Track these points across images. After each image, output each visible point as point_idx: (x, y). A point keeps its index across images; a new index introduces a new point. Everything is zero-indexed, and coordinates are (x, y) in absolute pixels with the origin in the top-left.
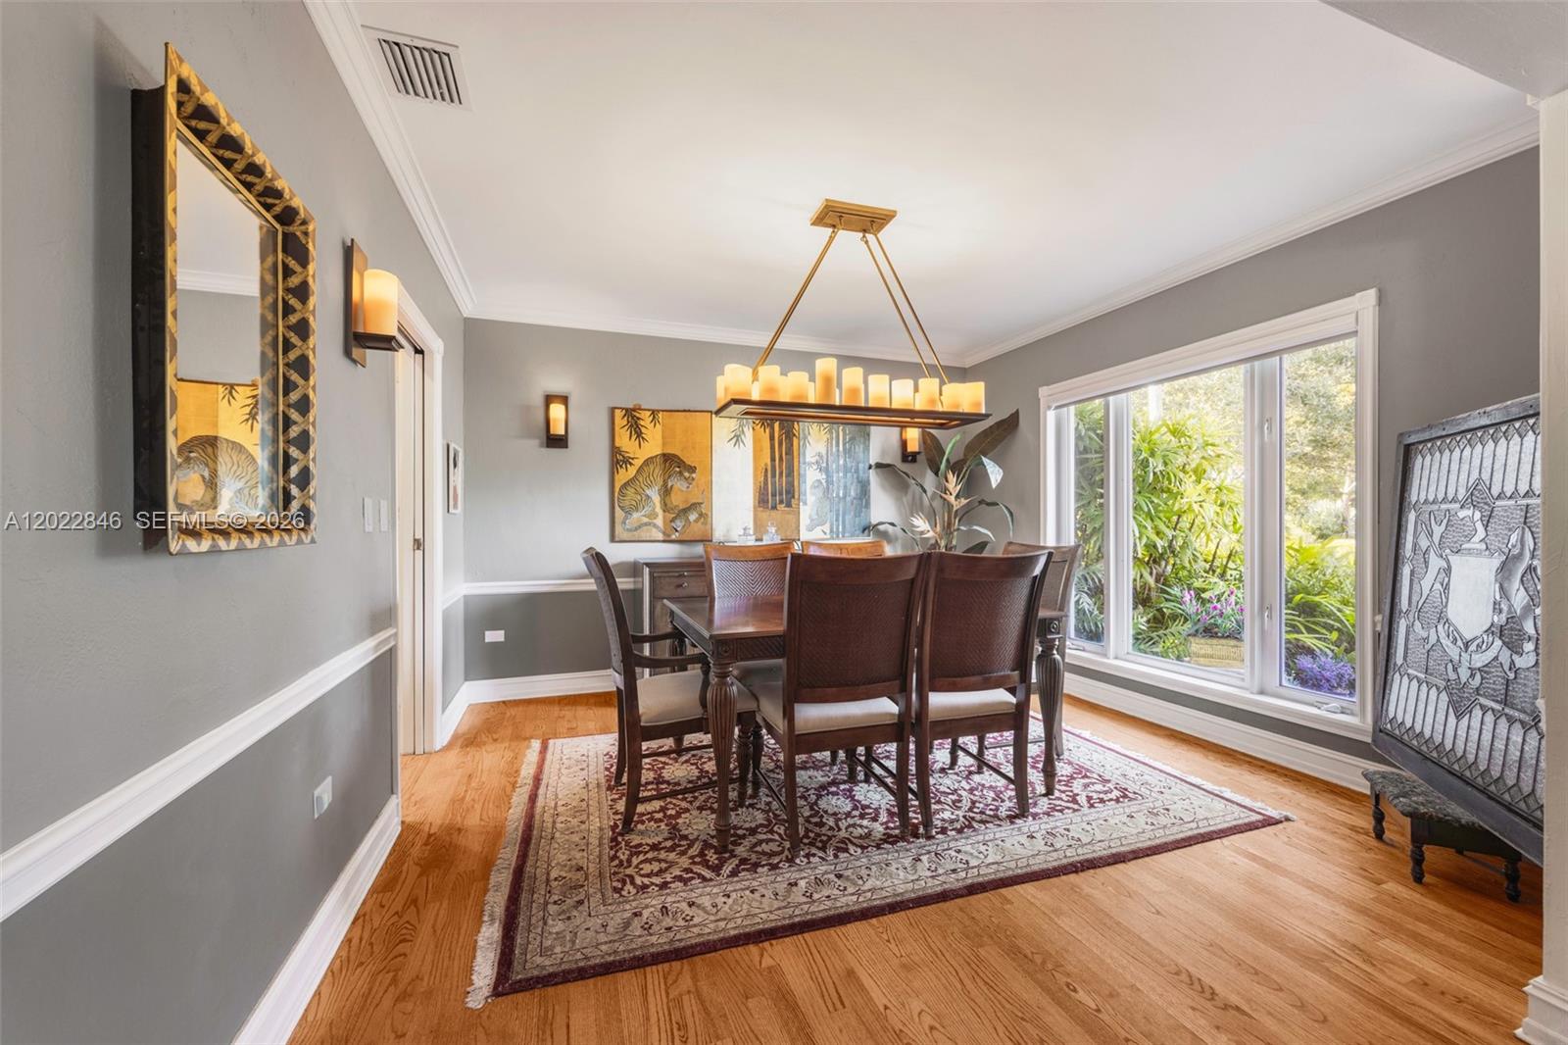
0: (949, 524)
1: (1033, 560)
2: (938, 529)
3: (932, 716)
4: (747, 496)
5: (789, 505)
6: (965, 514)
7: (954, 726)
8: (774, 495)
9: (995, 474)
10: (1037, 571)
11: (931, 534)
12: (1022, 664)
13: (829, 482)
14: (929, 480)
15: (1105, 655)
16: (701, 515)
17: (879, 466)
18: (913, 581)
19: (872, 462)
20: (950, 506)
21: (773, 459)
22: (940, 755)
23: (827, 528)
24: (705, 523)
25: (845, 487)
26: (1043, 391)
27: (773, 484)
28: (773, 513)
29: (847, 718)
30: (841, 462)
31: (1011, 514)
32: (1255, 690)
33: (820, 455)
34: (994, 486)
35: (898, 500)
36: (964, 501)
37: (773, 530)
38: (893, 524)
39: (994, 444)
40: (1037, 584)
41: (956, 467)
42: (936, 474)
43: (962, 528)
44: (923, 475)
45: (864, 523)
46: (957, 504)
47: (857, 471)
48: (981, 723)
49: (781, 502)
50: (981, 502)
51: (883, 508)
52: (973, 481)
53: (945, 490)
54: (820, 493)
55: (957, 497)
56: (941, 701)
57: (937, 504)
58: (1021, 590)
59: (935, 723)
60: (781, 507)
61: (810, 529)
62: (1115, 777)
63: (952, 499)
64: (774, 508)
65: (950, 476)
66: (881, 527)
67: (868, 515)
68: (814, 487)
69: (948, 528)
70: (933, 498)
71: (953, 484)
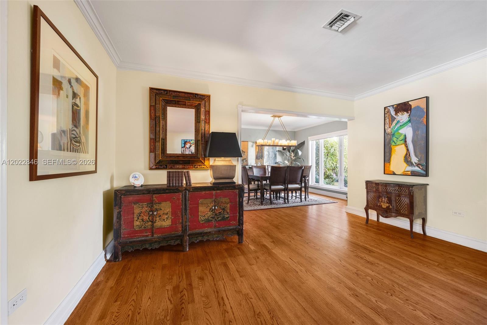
0: (292, 162)
1: (303, 167)
2: (290, 163)
3: (289, 188)
4: (254, 157)
5: (262, 159)
6: (295, 160)
7: (292, 190)
8: (259, 157)
9: (300, 153)
10: (303, 168)
11: (288, 164)
12: (301, 181)
13: (269, 154)
14: (288, 154)
15: (319, 185)
16: (246, 161)
17: (278, 151)
18: (286, 170)
19: (277, 150)
20: (292, 159)
21: (259, 150)
22: (290, 194)
23: (268, 163)
24: (247, 162)
25: (272, 155)
26: (309, 138)
27: (259, 155)
28: (259, 160)
29: (277, 188)
30: (271, 150)
31: (303, 160)
32: (340, 188)
33: (267, 149)
34: (300, 155)
35: (282, 157)
36: (294, 158)
37: (259, 163)
38: (281, 162)
39: (300, 147)
40: (303, 170)
41: (293, 151)
42: (289, 152)
43: (294, 163)
44: (287, 153)
45: (275, 162)
46: (293, 158)
47: (274, 152)
48: (296, 190)
49: (260, 158)
50: (298, 158)
51: (279, 159)
52: (296, 154)
53: (291, 156)
54: (267, 156)
55: (293, 157)
56: (290, 186)
57: (289, 158)
58: (301, 171)
59: (289, 189)
60: (260, 159)
61: (265, 163)
62: (315, 200)
63: (292, 157)
64: (259, 159)
65: (292, 153)
66: (279, 163)
67: (276, 160)
68: (266, 155)
69: (292, 163)
70: (289, 157)
71: (293, 154)
